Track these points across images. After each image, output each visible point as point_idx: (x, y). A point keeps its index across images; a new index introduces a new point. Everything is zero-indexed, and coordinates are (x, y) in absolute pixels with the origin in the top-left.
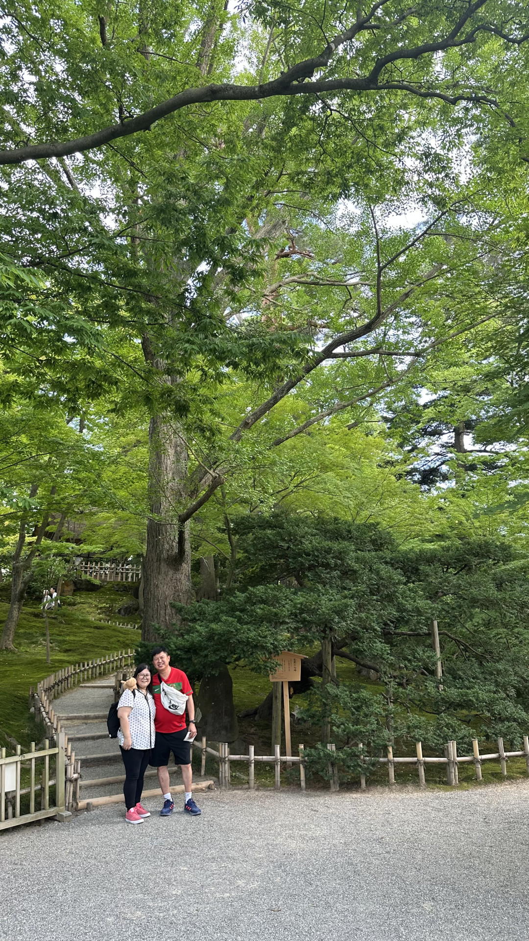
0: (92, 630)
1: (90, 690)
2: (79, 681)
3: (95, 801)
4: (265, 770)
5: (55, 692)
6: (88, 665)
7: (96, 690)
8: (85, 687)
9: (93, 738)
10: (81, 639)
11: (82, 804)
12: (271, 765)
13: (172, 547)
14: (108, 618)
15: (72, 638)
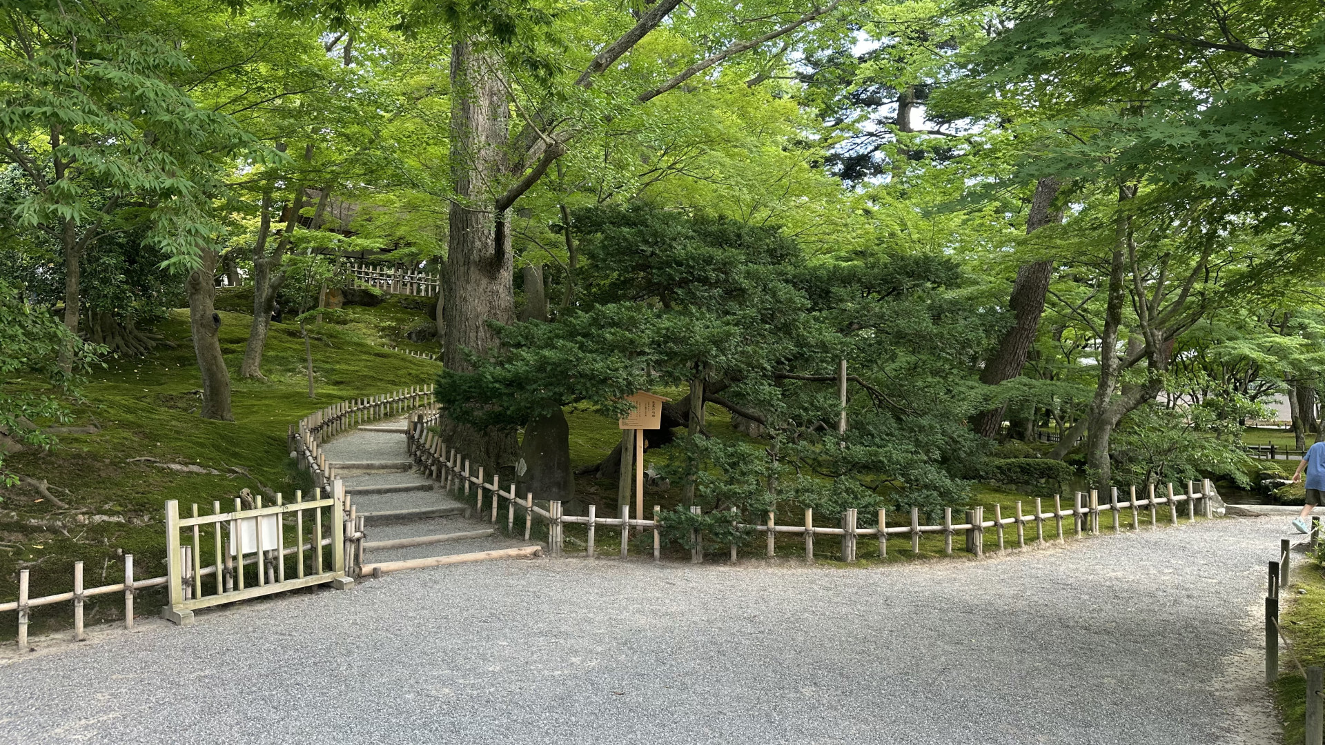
0: (372, 358)
1: (372, 434)
2: (357, 423)
3: (383, 566)
4: (607, 535)
5: (325, 433)
6: (368, 402)
7: (381, 434)
8: (365, 430)
9: (379, 492)
10: (356, 368)
11: (367, 569)
12: (617, 530)
13: (485, 246)
14: (394, 344)
15: (344, 367)
